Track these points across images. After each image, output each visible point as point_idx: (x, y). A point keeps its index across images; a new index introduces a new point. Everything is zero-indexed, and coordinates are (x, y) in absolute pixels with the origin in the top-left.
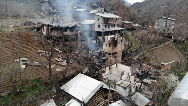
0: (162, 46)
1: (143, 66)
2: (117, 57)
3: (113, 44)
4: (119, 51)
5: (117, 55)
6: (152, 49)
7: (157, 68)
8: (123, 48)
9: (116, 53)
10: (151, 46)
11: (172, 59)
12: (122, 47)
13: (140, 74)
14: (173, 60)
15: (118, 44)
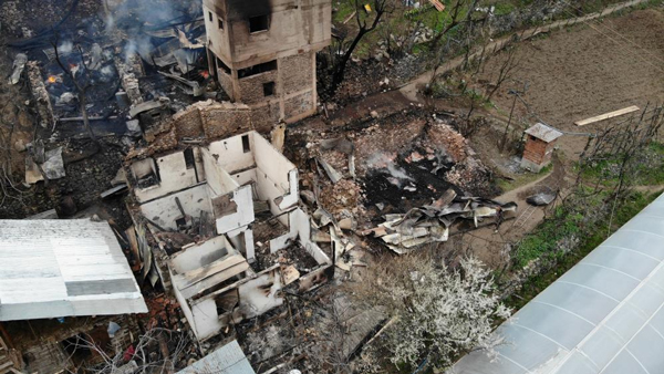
0: (607, 11)
1: (437, 135)
2: (279, 89)
3: (235, 15)
4: (293, 52)
5: (277, 76)
6: (546, 28)
7: (509, 149)
8: (322, 36)
9: (271, 65)
10: (545, 12)
11: (628, 96)
12: (317, 27)
13: (395, 182)
14: (626, 102)
15: (275, 16)
